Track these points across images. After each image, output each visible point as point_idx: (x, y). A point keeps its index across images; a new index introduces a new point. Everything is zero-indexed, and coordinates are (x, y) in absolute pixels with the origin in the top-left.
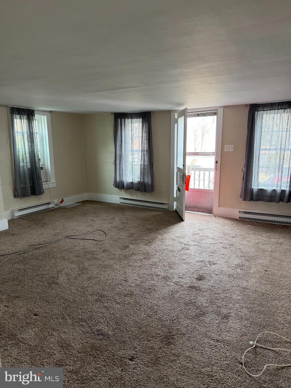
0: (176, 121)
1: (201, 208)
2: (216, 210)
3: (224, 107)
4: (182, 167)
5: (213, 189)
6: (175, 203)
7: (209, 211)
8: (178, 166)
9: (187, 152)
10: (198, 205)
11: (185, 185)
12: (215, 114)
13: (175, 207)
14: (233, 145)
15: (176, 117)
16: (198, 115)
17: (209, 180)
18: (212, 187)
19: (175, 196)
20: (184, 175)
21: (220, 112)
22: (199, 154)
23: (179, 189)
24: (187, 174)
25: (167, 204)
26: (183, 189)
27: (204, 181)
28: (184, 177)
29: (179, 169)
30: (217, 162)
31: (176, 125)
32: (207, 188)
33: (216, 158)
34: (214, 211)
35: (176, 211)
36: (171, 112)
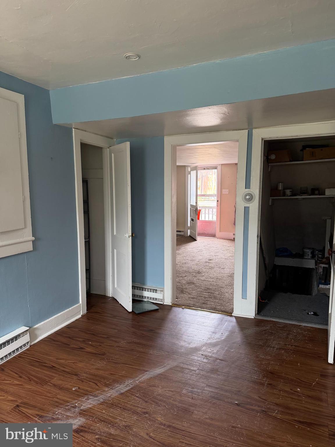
0: (190, 173)
1: (207, 234)
2: (218, 234)
3: (222, 164)
4: (195, 204)
5: (215, 220)
6: (189, 231)
7: (214, 236)
8: (191, 204)
9: (198, 194)
10: (205, 232)
11: (197, 216)
12: (216, 168)
13: (189, 234)
14: (228, 190)
15: (189, 170)
16: (204, 169)
17: (212, 214)
18: (215, 219)
19: (189, 225)
20: (196, 209)
21: (219, 168)
22: (205, 195)
23: (192, 220)
24: (198, 209)
25: (183, 231)
26: (196, 219)
27: (209, 214)
28: (197, 211)
29: (192, 206)
30: (218, 201)
31: (189, 175)
32: (211, 220)
33: (217, 198)
34: (217, 236)
35: (190, 236)
36: (186, 167)
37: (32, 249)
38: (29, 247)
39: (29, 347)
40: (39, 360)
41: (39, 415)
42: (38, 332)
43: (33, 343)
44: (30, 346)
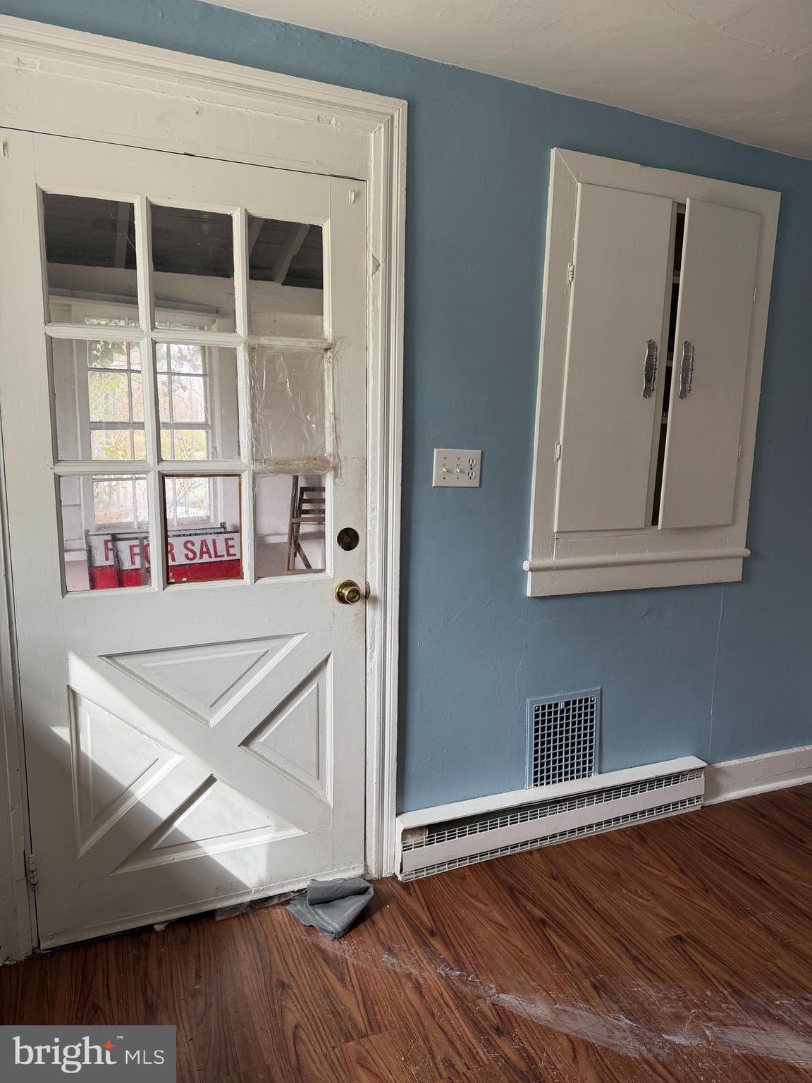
37: (739, 578)
38: (733, 572)
39: (699, 808)
40: (724, 849)
41: (733, 987)
42: (723, 781)
43: (708, 803)
44: (702, 807)
